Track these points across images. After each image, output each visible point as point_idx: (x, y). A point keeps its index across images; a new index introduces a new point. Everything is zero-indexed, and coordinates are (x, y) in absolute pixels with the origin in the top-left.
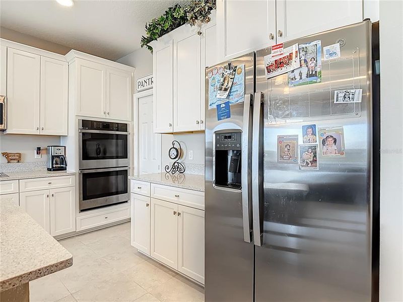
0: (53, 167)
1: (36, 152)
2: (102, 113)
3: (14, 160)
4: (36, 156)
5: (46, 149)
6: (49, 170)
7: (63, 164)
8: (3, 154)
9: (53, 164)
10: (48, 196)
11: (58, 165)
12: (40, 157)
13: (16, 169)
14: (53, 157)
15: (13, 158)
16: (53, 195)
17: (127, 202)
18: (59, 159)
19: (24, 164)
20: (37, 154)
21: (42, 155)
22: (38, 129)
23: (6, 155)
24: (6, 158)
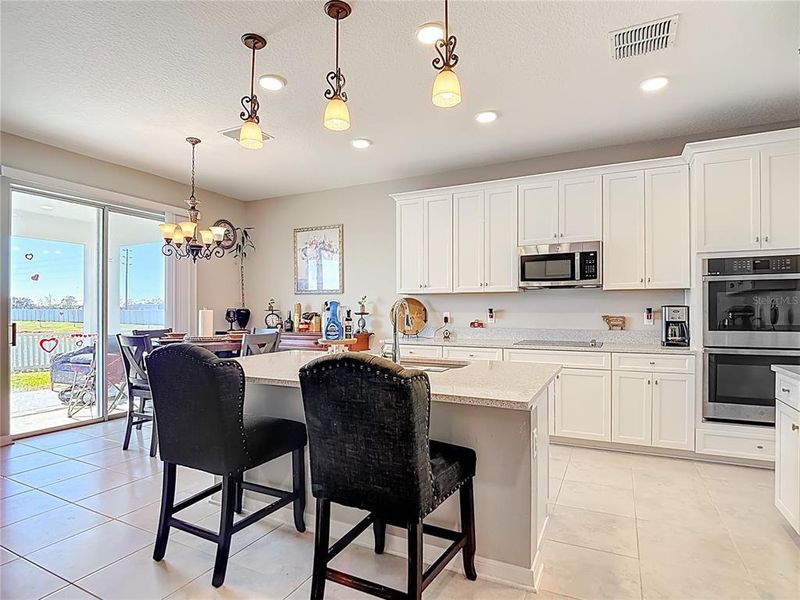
0: (667, 340)
1: (645, 315)
2: (753, 241)
3: (617, 325)
4: (646, 321)
5: (659, 311)
6: (663, 344)
7: (684, 337)
8: (604, 317)
9: (667, 336)
10: (649, 383)
11: (677, 336)
12: (651, 323)
14: (668, 324)
16: (656, 382)
18: (677, 328)
19: (628, 333)
20: (648, 319)
21: (655, 320)
22: (642, 281)
23: (607, 318)
24: (607, 322)
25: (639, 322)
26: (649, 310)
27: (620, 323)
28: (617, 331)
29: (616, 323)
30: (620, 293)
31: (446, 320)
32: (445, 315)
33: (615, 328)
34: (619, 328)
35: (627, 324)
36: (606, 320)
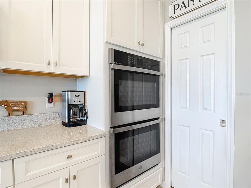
0: (69, 121)
1: (47, 99)
2: (136, 44)
3: (18, 111)
4: (47, 104)
5: (61, 96)
6: (64, 124)
7: (82, 116)
9: (69, 117)
10: (67, 180)
12: (52, 106)
13: (21, 125)
15: (16, 108)
16: (74, 177)
17: (158, 164)
19: (30, 117)
20: (49, 102)
21: (55, 103)
22: (49, 64)
23: (6, 103)
24: (6, 108)
26: (51, 95)
27: (22, 108)
28: (18, 118)
33: (15, 113)
34: (21, 113)
35: (29, 109)
36: (5, 105)
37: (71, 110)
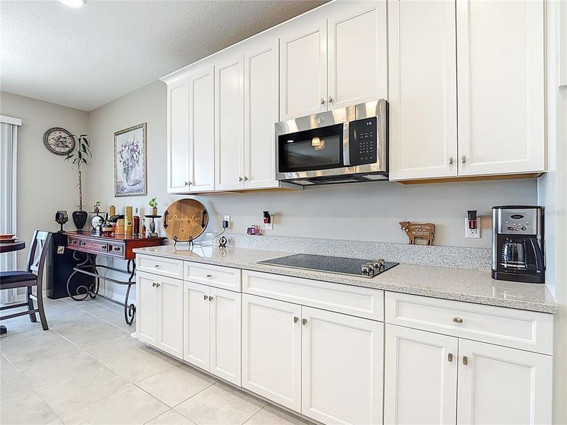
1: (467, 221)
3: (421, 238)
4: (468, 232)
8: (403, 224)
10: (450, 358)
12: (477, 235)
13: (425, 260)
14: (501, 240)
15: (419, 233)
16: (466, 360)
18: (520, 246)
19: (439, 249)
20: (470, 228)
21: (483, 231)
22: (451, 163)
23: (407, 226)
24: (407, 232)
25: (457, 233)
26: (472, 215)
27: (427, 234)
28: (422, 248)
29: (421, 234)
30: (427, 187)
31: (226, 224)
32: (227, 218)
33: (418, 241)
34: (425, 242)
35: (438, 236)
36: (406, 229)
37: (506, 247)
